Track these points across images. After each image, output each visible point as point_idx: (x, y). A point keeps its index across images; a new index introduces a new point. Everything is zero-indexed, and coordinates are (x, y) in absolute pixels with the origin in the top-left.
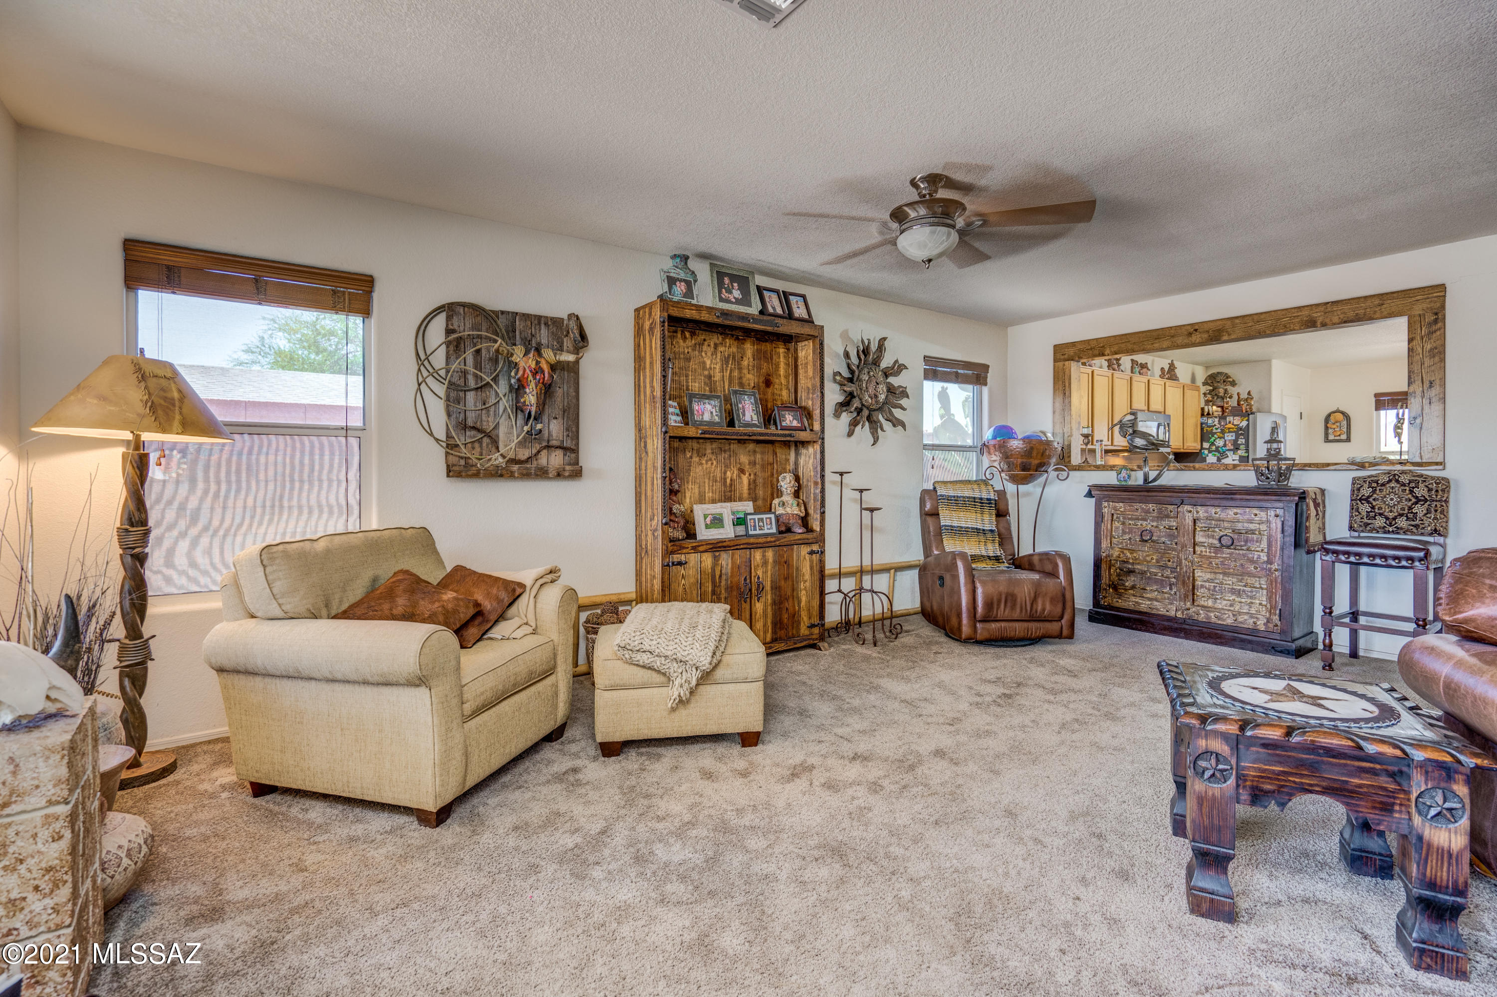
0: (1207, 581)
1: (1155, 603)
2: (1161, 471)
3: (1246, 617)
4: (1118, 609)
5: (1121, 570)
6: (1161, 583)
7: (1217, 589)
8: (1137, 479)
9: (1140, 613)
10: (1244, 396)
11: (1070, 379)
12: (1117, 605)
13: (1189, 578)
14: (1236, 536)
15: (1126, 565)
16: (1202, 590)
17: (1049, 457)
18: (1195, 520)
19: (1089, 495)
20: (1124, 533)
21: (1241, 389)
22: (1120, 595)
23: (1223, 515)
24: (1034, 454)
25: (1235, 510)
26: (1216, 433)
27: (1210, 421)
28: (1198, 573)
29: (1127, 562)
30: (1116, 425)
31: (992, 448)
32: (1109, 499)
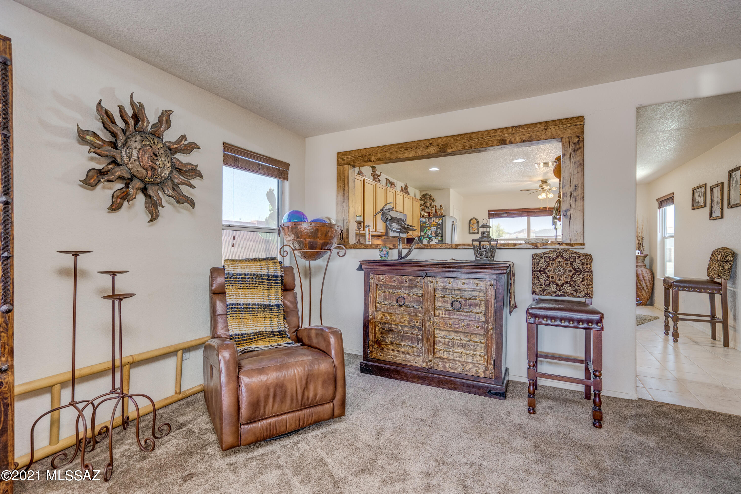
0: (443, 337)
1: (407, 356)
2: (410, 249)
3: (471, 366)
4: (381, 361)
5: (383, 329)
6: (410, 339)
7: (450, 344)
8: (394, 255)
9: (398, 364)
10: (438, 207)
11: (348, 179)
12: (380, 358)
13: (431, 336)
14: (463, 302)
15: (386, 325)
16: (440, 345)
17: (331, 238)
18: (435, 289)
19: (360, 268)
20: (385, 299)
21: (437, 204)
22: (382, 350)
23: (455, 286)
24: (319, 234)
25: (463, 281)
26: (427, 227)
27: (424, 220)
28: (437, 332)
29: (388, 323)
30: (379, 212)
31: (286, 230)
32: (375, 272)
